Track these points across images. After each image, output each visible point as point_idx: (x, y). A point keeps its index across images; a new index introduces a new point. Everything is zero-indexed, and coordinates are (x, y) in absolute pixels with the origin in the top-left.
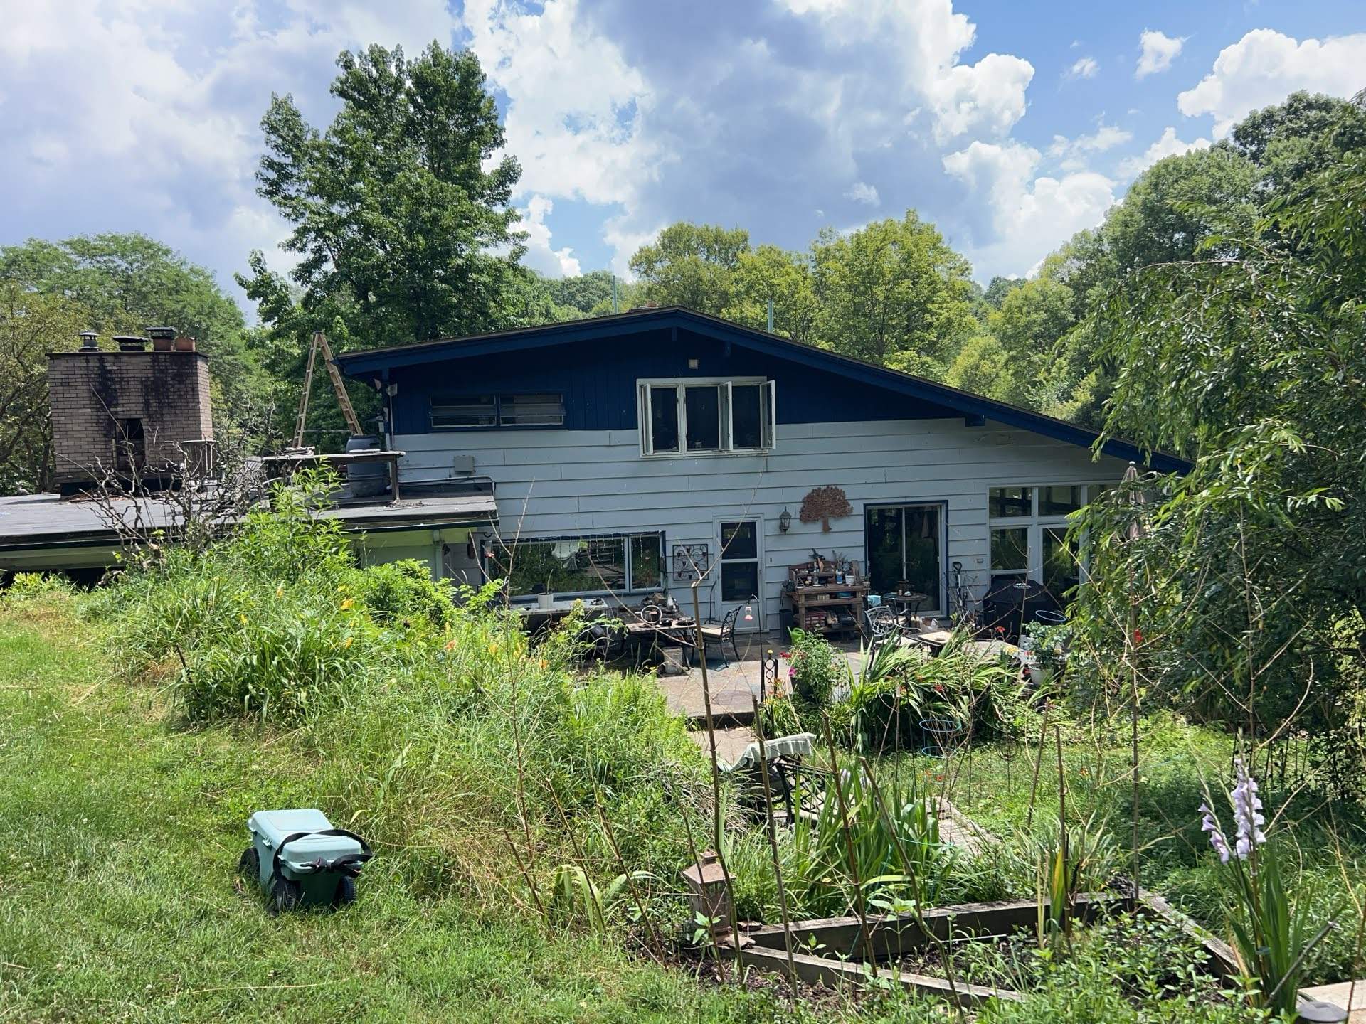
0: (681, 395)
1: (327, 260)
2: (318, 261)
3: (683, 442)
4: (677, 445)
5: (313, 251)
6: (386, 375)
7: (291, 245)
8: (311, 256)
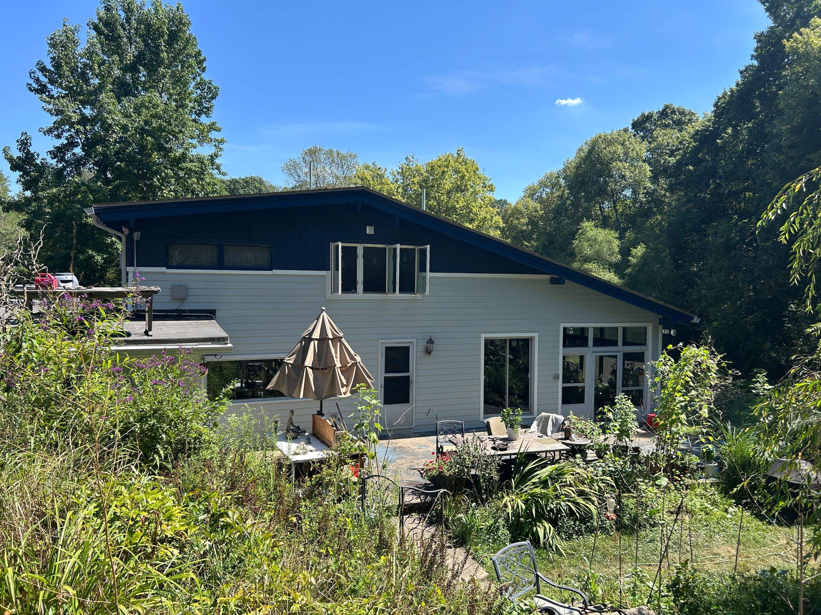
0: (360, 252)
1: (77, 146)
2: (71, 144)
3: (360, 287)
4: (356, 291)
5: (67, 139)
6: (132, 224)
7: (50, 131)
8: (66, 142)
